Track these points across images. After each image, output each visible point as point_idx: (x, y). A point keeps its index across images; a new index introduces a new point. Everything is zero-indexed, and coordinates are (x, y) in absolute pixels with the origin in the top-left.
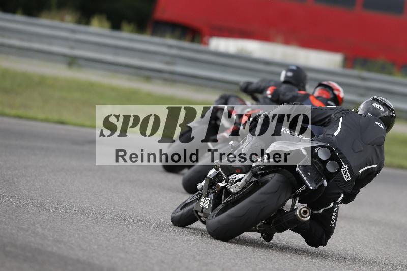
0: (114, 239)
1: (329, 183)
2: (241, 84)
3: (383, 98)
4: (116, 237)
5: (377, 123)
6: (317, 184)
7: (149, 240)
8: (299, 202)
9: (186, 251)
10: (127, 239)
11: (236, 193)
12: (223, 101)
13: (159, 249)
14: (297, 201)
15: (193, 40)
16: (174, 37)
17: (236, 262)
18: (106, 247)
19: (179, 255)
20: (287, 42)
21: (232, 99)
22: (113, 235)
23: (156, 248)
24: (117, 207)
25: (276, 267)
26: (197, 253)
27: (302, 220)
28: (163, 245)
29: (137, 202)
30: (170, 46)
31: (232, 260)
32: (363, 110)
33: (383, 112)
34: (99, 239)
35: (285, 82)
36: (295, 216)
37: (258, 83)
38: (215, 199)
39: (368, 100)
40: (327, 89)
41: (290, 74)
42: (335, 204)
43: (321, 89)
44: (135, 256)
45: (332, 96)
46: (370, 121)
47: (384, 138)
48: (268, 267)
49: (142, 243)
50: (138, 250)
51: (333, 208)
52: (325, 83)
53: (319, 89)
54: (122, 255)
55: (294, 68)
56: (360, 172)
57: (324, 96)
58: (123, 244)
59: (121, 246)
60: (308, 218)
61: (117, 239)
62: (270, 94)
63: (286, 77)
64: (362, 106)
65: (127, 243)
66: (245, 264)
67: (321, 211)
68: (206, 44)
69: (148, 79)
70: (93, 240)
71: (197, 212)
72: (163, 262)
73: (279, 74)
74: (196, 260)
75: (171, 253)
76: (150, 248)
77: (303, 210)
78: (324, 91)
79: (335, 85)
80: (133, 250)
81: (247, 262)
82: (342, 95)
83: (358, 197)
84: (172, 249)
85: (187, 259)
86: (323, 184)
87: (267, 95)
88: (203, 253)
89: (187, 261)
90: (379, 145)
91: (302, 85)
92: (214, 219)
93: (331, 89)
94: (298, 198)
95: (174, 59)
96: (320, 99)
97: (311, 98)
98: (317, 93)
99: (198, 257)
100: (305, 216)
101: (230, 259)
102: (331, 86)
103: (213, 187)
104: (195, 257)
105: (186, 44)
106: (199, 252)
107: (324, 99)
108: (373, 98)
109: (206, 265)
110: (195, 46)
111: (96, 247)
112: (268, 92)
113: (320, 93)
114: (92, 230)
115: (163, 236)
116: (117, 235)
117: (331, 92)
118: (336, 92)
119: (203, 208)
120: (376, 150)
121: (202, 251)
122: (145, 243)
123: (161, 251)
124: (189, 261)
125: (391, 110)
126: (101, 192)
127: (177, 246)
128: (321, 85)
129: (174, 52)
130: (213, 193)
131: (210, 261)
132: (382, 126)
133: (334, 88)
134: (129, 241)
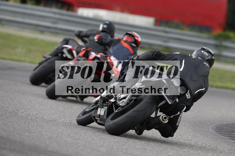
0: (23, 124)
1: (180, 100)
2: (76, 32)
3: (207, 48)
4: (24, 124)
5: (205, 63)
6: (173, 101)
7: (43, 125)
8: (160, 112)
9: (65, 132)
10: (30, 125)
11: (123, 107)
12: (65, 42)
13: (49, 130)
14: (159, 111)
15: (68, 10)
16: (57, 7)
17: (94, 138)
18: (18, 129)
19: (61, 134)
20: (122, 11)
21: (71, 41)
22: (22, 122)
23: (47, 130)
24: (24, 106)
25: (116, 141)
26: (71, 133)
27: (164, 123)
28: (51, 128)
29: (36, 103)
30: (55, 13)
31: (91, 137)
32: (195, 55)
33: (208, 57)
34: (14, 124)
35: (103, 31)
36: (159, 120)
37: (86, 32)
38: (108, 109)
39: (199, 49)
40: (131, 36)
41: (105, 26)
42: (181, 112)
43: (128, 36)
44: (35, 134)
45: (133, 40)
46: (201, 62)
47: (209, 72)
48: (111, 141)
49: (39, 127)
50: (37, 131)
51: (180, 114)
52: (129, 33)
53: (126, 36)
54: (27, 134)
55: (108, 23)
56: (195, 93)
57: (129, 40)
58: (28, 128)
59: (27, 128)
60: (166, 121)
61: (24, 125)
62: (97, 39)
63: (103, 28)
64: (195, 53)
65: (30, 127)
66: (99, 139)
67: (172, 116)
68: (76, 12)
69: (42, 32)
70: (11, 126)
71: (94, 117)
72: (51, 138)
73: (99, 26)
74: (70, 137)
75: (56, 133)
76: (44, 130)
77: (164, 117)
78: (129, 38)
79: (136, 34)
80: (34, 131)
81: (99, 138)
82: (140, 40)
83: (192, 108)
84: (57, 130)
85: (65, 136)
86: (176, 101)
87: (94, 39)
88: (74, 133)
89: (65, 137)
90: (206, 77)
91: (112, 33)
92: (110, 122)
93: (132, 36)
94: (159, 109)
95: (57, 21)
96: (127, 42)
97: (122, 42)
98: (125, 39)
99: (71, 135)
100: (165, 120)
101: (90, 136)
102: (133, 34)
103: (107, 102)
104: (70, 135)
105: (64, 12)
106: (72, 132)
107: (129, 42)
108: (202, 48)
109: (76, 139)
110: (70, 13)
111: (12, 129)
112: (96, 38)
113: (126, 39)
114: (10, 120)
115: (51, 123)
116: (24, 122)
117: (133, 38)
118: (136, 38)
119: (100, 115)
120: (204, 80)
121: (74, 132)
122: (41, 127)
123: (50, 132)
124: (66, 137)
125: (212, 55)
126: (15, 97)
127: (59, 129)
128: (127, 34)
129: (57, 16)
130: (106, 106)
131: (78, 137)
132: (207, 65)
133: (135, 36)
134: (31, 126)
